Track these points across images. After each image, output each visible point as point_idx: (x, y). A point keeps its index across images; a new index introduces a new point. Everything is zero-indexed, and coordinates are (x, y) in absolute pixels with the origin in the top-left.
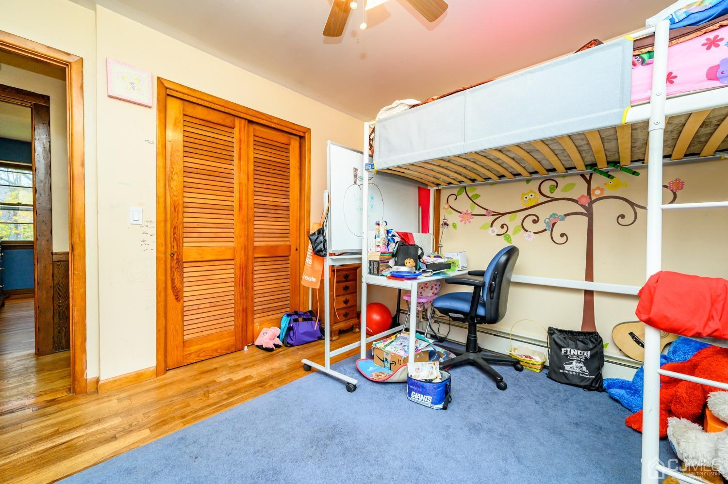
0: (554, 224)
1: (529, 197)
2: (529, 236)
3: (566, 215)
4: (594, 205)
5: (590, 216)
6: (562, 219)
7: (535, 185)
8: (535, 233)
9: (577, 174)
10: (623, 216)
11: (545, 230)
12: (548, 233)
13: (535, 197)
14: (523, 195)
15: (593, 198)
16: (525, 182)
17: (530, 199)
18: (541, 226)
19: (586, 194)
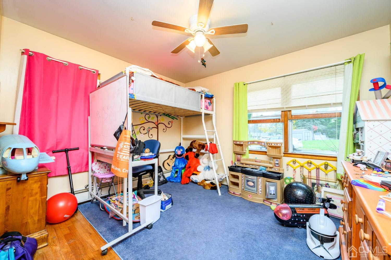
0: (149, 131)
1: (142, 119)
2: (142, 135)
3: (152, 128)
4: (159, 125)
5: (158, 128)
6: (151, 129)
7: (144, 115)
8: (144, 134)
9: (155, 114)
10: (164, 129)
11: (147, 133)
12: (148, 134)
13: (144, 120)
14: (140, 118)
15: (158, 123)
16: (140, 114)
17: (142, 121)
18: (145, 131)
19: (157, 121)
